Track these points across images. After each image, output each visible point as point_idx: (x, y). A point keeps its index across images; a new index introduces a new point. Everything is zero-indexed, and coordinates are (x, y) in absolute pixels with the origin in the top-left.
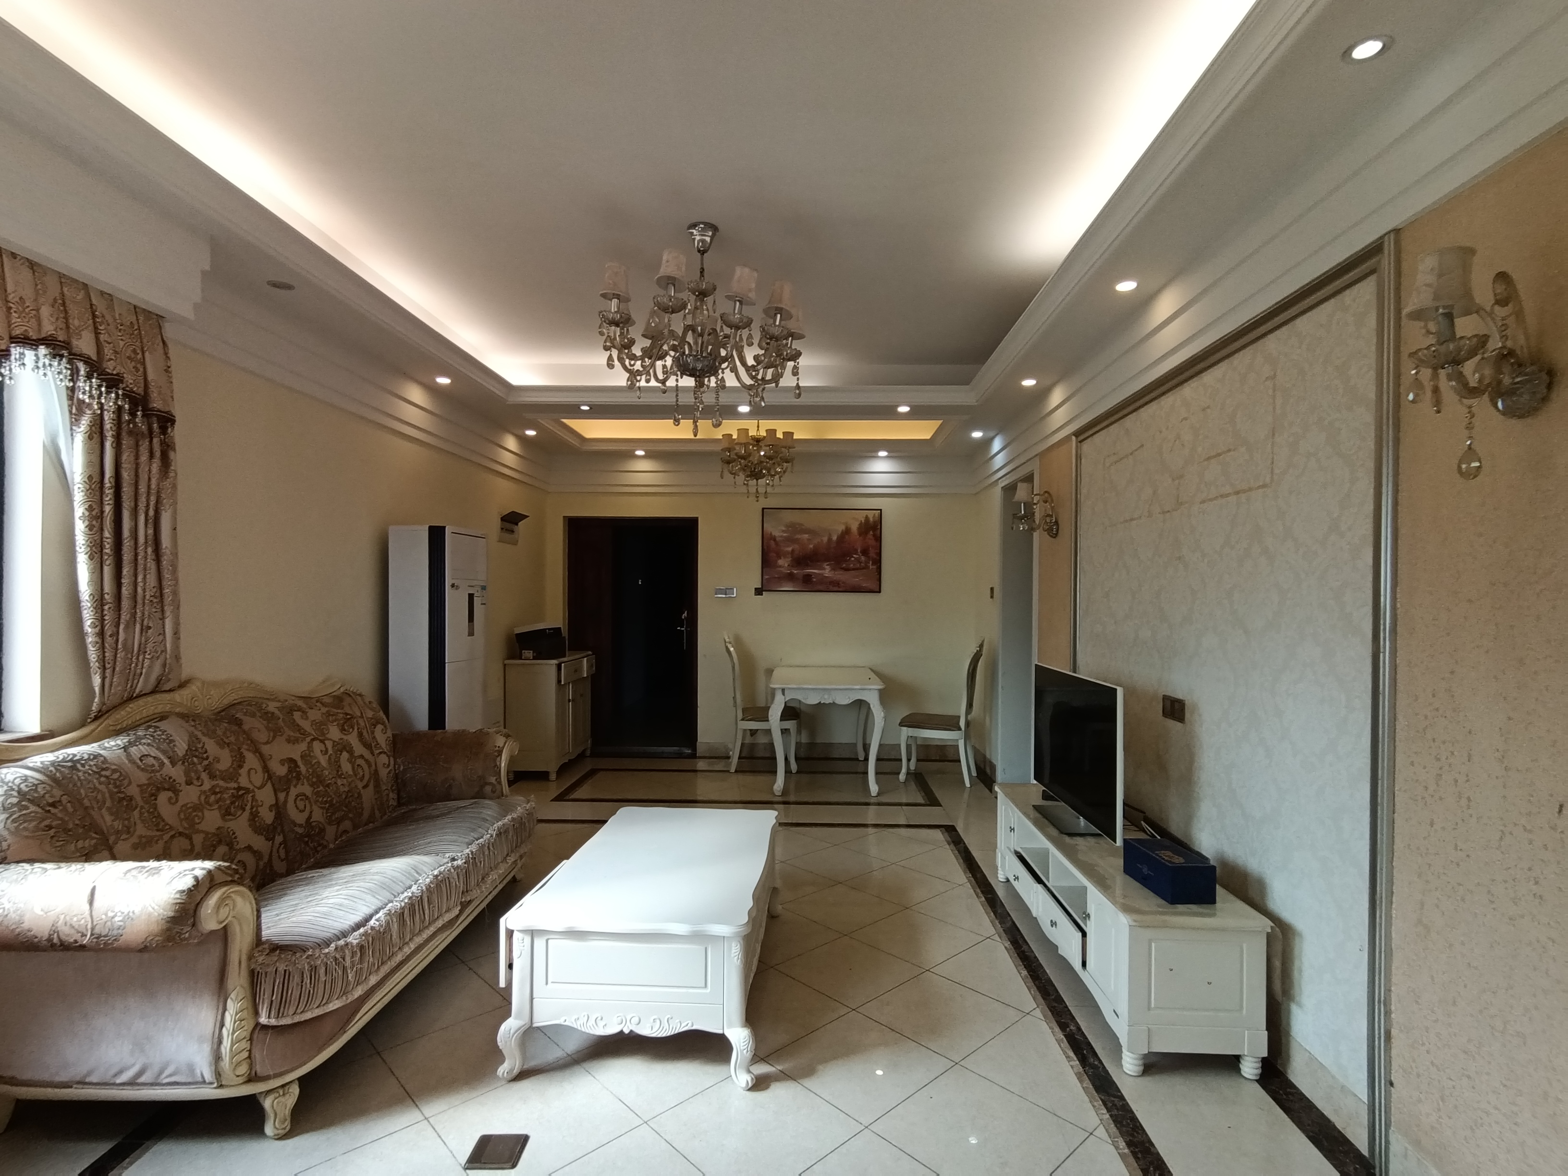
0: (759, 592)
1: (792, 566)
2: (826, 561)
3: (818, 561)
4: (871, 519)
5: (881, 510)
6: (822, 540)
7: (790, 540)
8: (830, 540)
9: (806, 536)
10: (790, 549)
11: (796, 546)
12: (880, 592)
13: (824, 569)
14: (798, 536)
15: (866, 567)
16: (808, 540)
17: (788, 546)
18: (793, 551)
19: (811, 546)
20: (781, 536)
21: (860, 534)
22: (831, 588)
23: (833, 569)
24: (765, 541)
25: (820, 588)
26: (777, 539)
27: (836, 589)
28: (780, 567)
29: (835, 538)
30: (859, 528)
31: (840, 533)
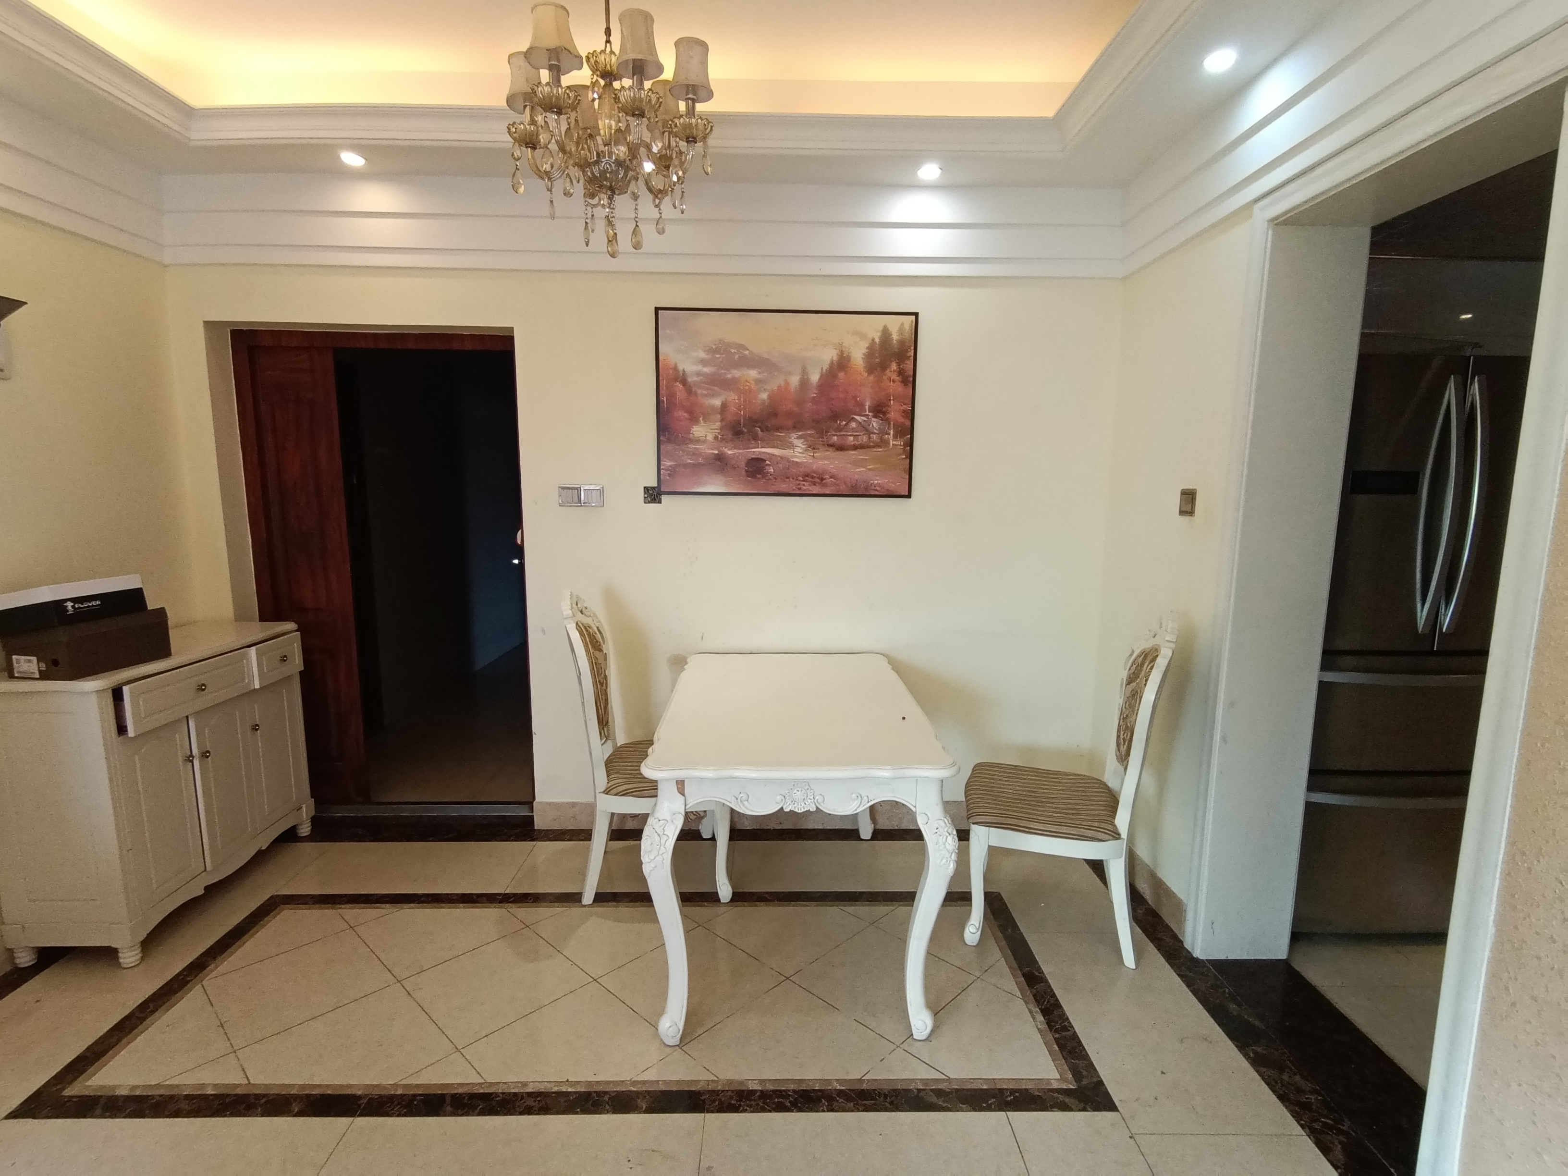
0: (653, 495)
1: (723, 439)
2: (795, 427)
3: (778, 429)
4: (895, 337)
5: (916, 315)
6: (787, 383)
7: (718, 382)
8: (804, 382)
9: (753, 373)
10: (717, 402)
11: (732, 397)
12: (909, 496)
13: (792, 446)
14: (736, 373)
15: (883, 443)
16: (758, 381)
17: (713, 395)
18: (724, 406)
19: (764, 396)
20: (698, 374)
21: (871, 369)
22: (807, 487)
23: (812, 447)
24: (663, 383)
25: (783, 487)
26: (689, 380)
27: (816, 490)
28: (698, 441)
29: (815, 377)
30: (869, 355)
31: (826, 367)
